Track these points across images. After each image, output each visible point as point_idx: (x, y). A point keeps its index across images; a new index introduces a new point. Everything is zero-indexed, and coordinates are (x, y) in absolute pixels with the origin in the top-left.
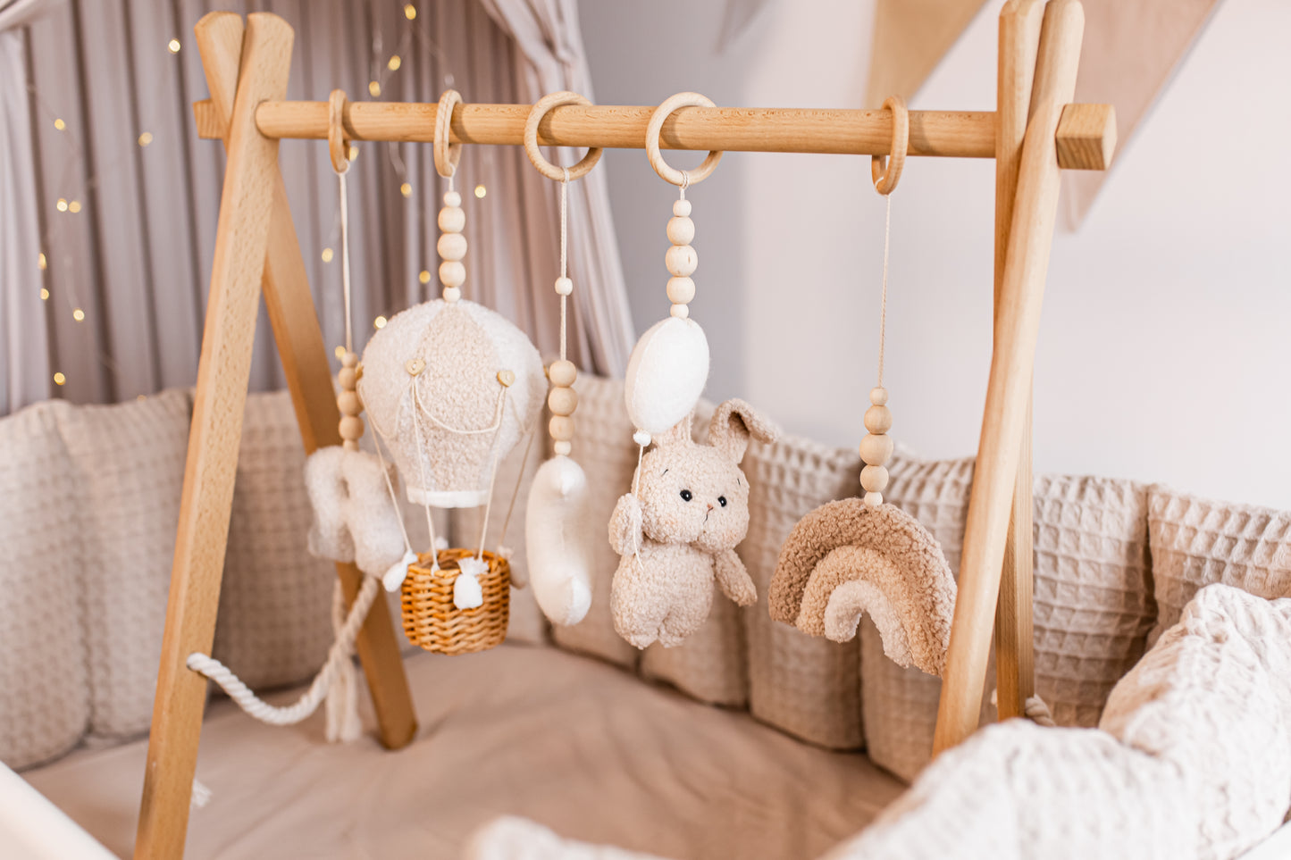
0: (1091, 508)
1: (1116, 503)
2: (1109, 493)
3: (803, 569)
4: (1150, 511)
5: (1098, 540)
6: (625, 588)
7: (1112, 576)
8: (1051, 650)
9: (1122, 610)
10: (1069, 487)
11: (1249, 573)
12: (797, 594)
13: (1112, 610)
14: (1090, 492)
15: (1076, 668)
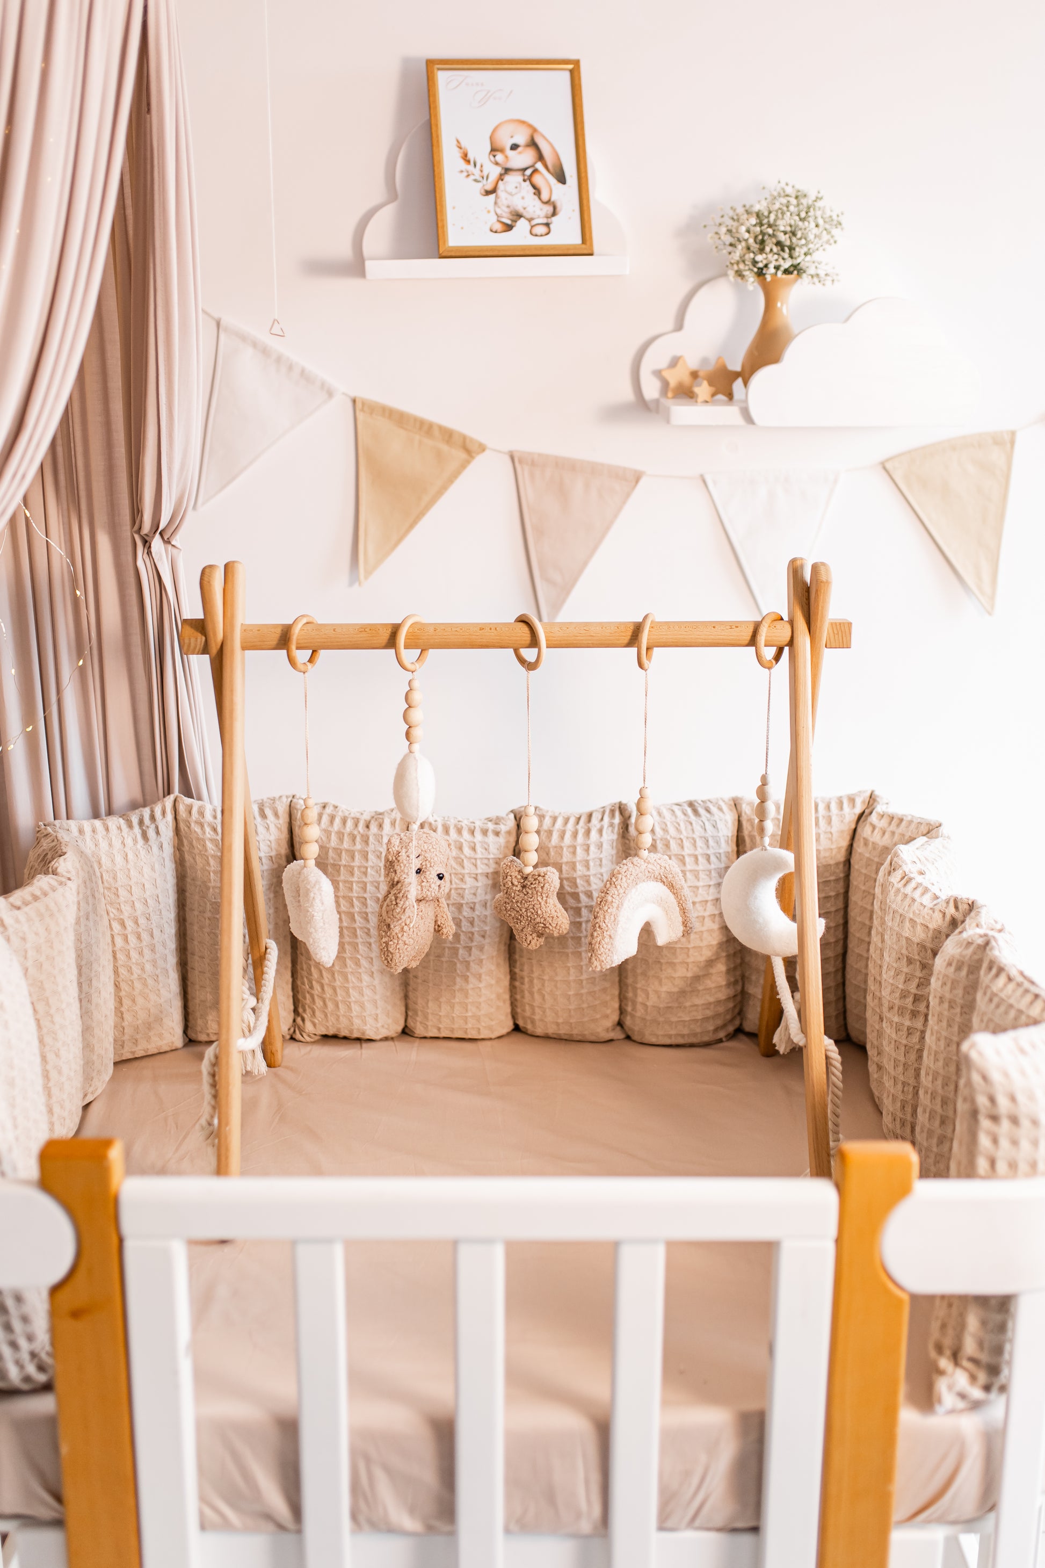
0: (707, 821)
1: (721, 814)
2: (714, 809)
4: (743, 814)
5: (718, 839)
10: (686, 810)
14: (702, 811)
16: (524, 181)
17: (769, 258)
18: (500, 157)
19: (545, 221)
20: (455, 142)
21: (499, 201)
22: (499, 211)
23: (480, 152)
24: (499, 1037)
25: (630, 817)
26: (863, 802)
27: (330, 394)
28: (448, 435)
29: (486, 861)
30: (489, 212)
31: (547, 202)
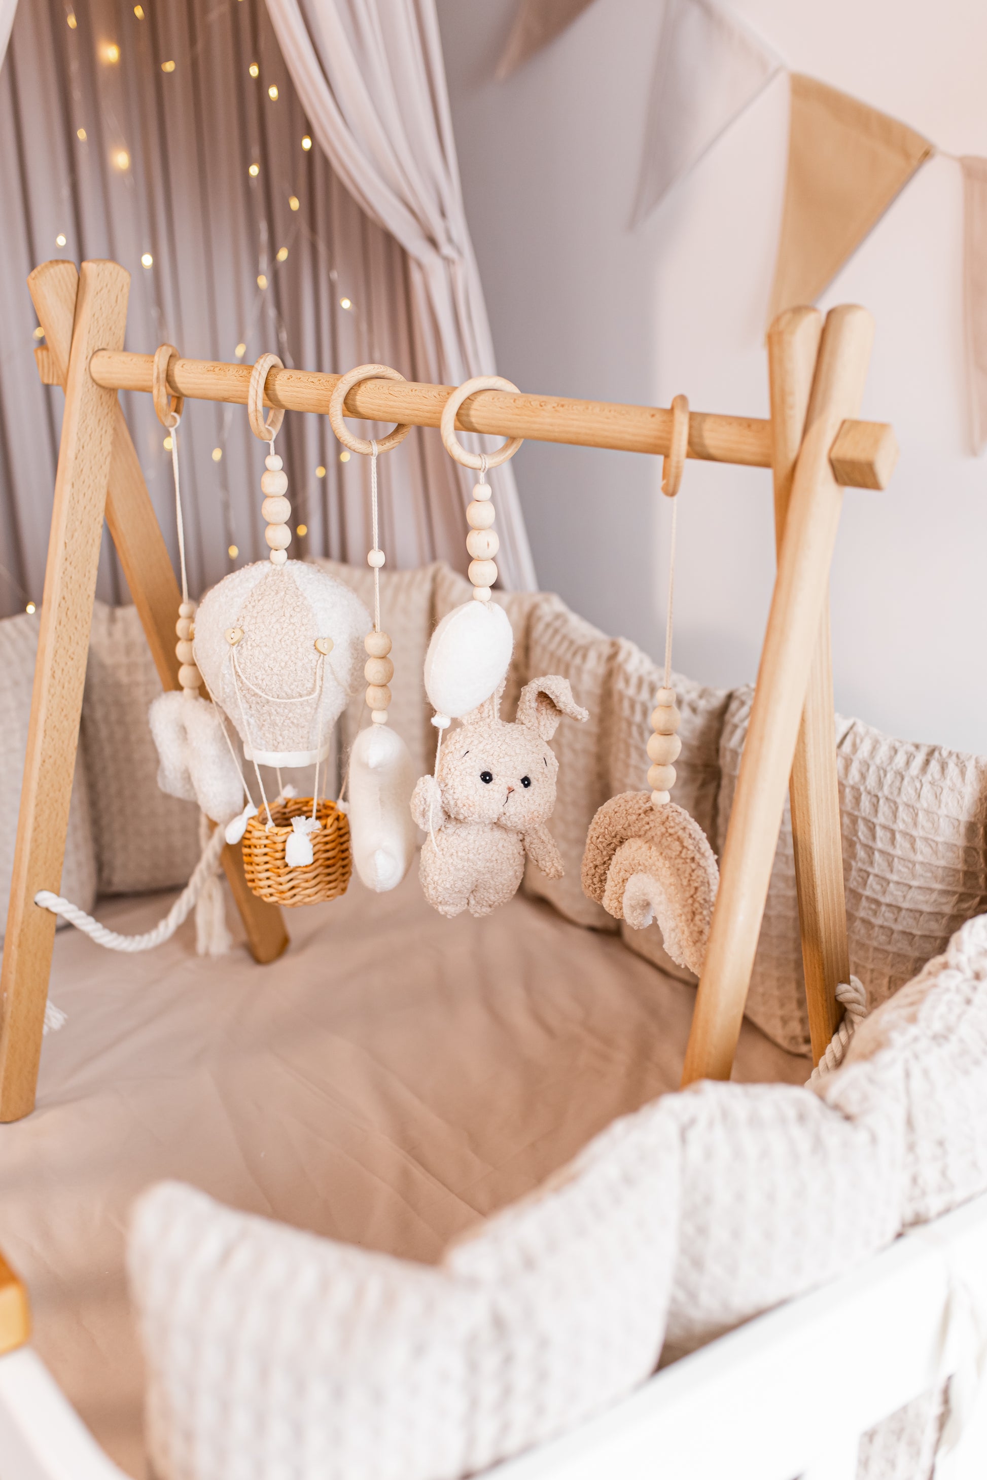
0: (932, 783)
2: (953, 769)
3: (605, 853)
5: (936, 819)
6: (430, 861)
7: (950, 854)
8: (886, 924)
9: (961, 889)
10: (914, 757)
12: (601, 875)
13: (949, 888)
14: (934, 766)
15: (911, 944)
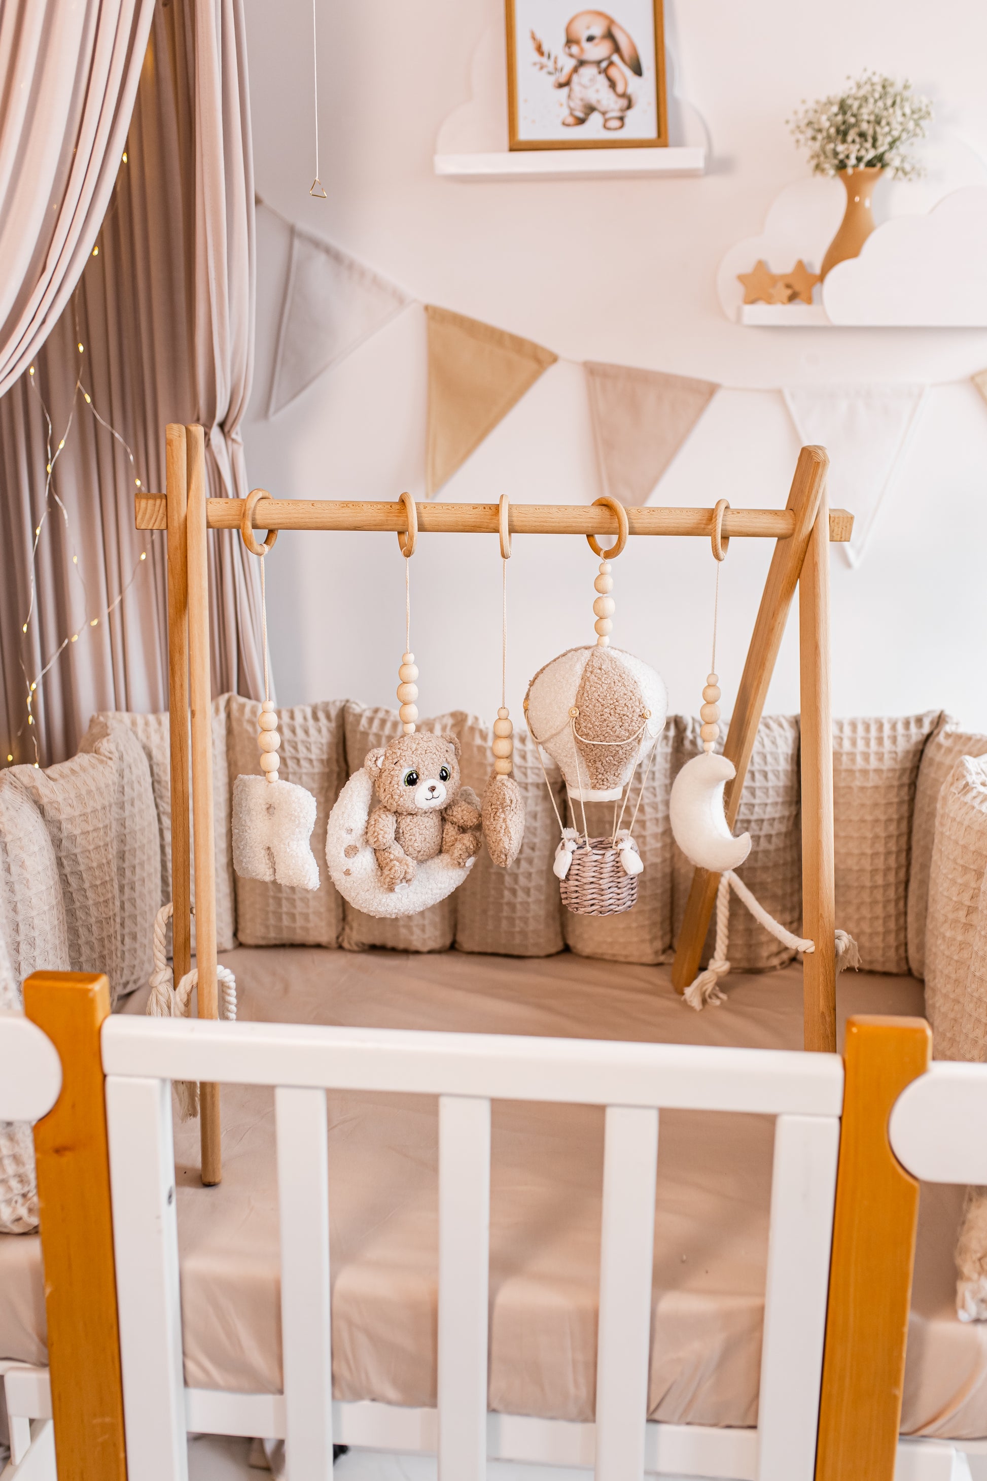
2: (774, 726)
11: (886, 756)
16: (600, 73)
17: (850, 150)
18: (575, 49)
19: (618, 114)
20: (529, 35)
21: (573, 95)
22: (572, 104)
23: (555, 43)
24: (549, 956)
25: (685, 729)
26: (932, 723)
27: (401, 300)
28: (519, 344)
29: (536, 771)
30: (561, 105)
31: (623, 95)
